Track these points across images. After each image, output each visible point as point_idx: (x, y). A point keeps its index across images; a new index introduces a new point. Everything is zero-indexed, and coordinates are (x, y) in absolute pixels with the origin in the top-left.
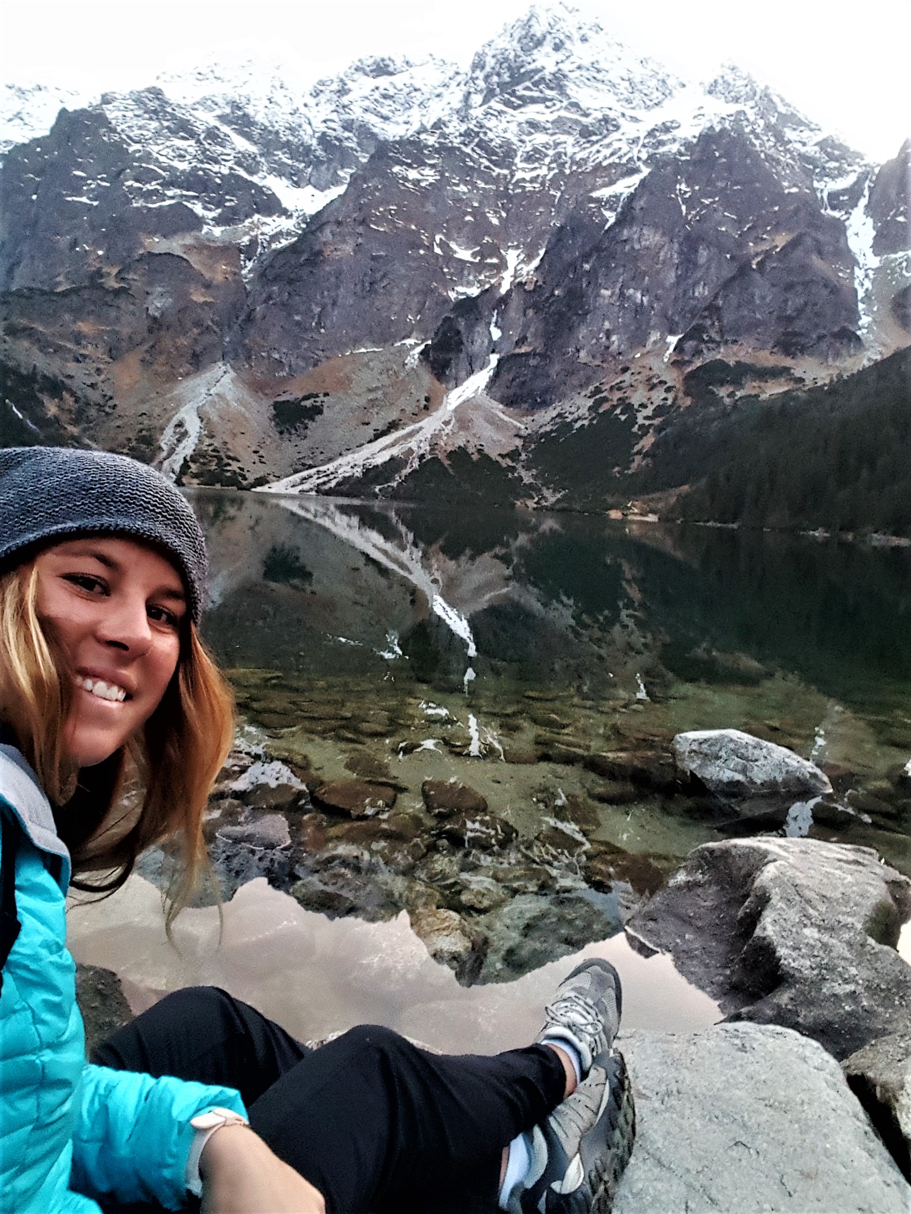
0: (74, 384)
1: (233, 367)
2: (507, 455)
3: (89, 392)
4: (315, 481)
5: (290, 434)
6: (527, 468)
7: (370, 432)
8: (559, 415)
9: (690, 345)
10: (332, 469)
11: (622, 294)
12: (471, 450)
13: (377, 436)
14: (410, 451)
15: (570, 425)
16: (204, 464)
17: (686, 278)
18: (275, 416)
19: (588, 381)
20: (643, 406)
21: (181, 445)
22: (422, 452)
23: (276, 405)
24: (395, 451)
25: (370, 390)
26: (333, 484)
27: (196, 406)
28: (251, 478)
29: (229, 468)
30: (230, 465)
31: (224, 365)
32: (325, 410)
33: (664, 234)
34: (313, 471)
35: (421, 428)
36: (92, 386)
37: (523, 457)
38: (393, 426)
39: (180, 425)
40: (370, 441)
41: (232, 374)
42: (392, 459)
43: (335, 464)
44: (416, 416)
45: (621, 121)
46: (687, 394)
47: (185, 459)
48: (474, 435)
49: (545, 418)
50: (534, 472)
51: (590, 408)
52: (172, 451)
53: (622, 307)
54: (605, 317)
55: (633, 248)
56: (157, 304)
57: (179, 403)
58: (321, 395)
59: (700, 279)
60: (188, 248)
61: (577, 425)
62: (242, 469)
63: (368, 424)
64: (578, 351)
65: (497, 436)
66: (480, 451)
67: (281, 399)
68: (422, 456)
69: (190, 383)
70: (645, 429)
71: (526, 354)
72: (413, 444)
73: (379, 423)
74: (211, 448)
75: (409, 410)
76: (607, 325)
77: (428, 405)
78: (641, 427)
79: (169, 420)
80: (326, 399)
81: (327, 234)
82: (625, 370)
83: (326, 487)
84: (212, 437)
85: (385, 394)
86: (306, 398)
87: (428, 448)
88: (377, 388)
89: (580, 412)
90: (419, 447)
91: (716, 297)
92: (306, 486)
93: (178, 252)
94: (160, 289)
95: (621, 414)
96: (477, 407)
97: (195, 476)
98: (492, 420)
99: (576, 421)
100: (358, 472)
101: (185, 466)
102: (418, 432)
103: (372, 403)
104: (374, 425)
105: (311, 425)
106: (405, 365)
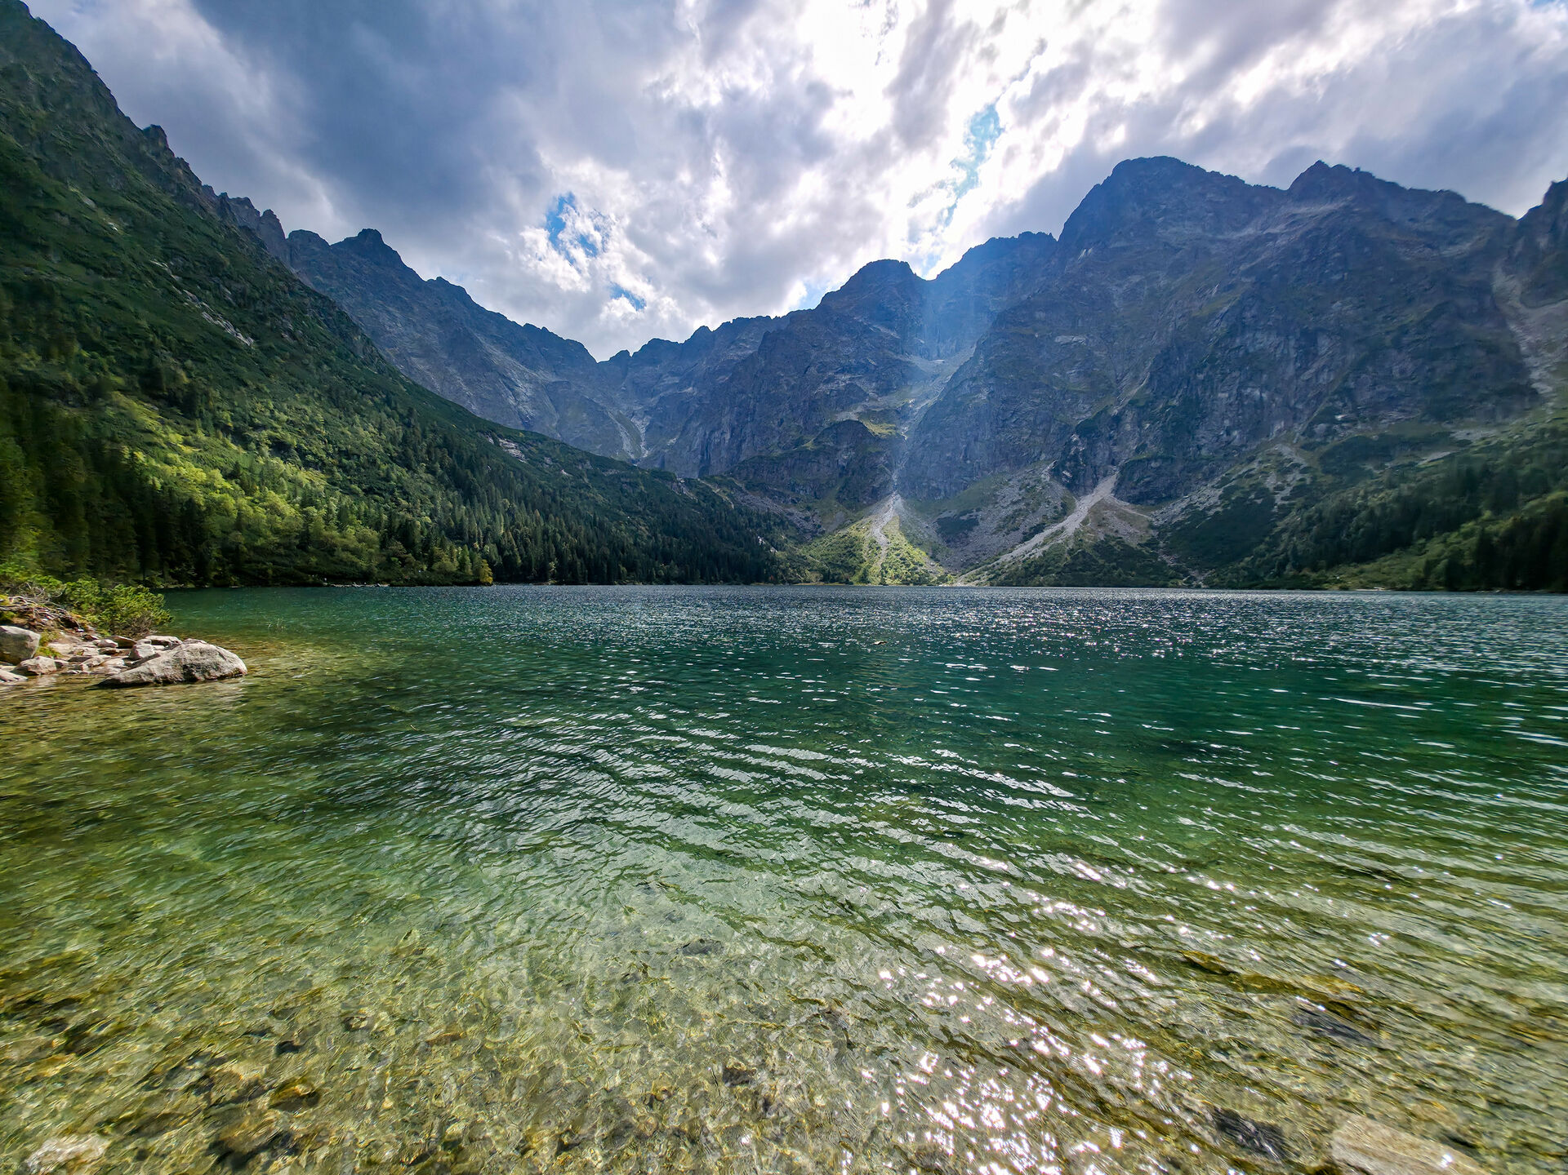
0: (794, 519)
1: (902, 496)
2: (1146, 545)
3: (805, 524)
5: (955, 542)
6: (1168, 554)
7: (1019, 535)
8: (1190, 506)
9: (1322, 427)
11: (1240, 394)
12: (1112, 543)
13: (1027, 537)
14: (1059, 548)
15: (1203, 513)
16: (897, 570)
17: (1307, 369)
18: (941, 530)
19: (1212, 473)
20: (1280, 488)
21: (878, 557)
22: (1070, 547)
23: (939, 521)
24: (1046, 548)
25: (1014, 503)
27: (880, 528)
31: (896, 496)
32: (980, 522)
33: (1278, 334)
35: (1064, 527)
36: (807, 519)
37: (1161, 544)
38: (1038, 529)
40: (1023, 542)
41: (902, 500)
42: (1046, 554)
44: (1056, 519)
46: (1327, 472)
48: (1111, 530)
49: (1176, 509)
50: (1176, 556)
51: (1220, 497)
53: (1241, 405)
54: (1223, 417)
55: (1247, 353)
56: (843, 457)
57: (869, 527)
58: (974, 511)
59: (1324, 367)
60: (861, 415)
61: (1211, 513)
63: (1017, 528)
64: (1199, 448)
65: (1132, 530)
66: (1120, 542)
67: (941, 517)
68: (1071, 551)
69: (875, 510)
70: (1285, 511)
71: (1149, 460)
72: (1060, 541)
73: (1025, 528)
75: (1049, 515)
76: (1227, 423)
77: (1065, 511)
78: (1281, 507)
79: (864, 539)
80: (978, 513)
81: (965, 389)
82: (1251, 460)
85: (1027, 505)
86: (964, 514)
87: (1075, 544)
88: (1019, 501)
89: (1212, 501)
90: (1067, 544)
91: (1345, 380)
93: (855, 418)
94: (845, 446)
95: (1257, 497)
96: (1111, 507)
98: (1123, 516)
99: (1209, 509)
102: (1063, 530)
103: (1018, 513)
104: (1022, 530)
105: (971, 534)
106: (1039, 481)
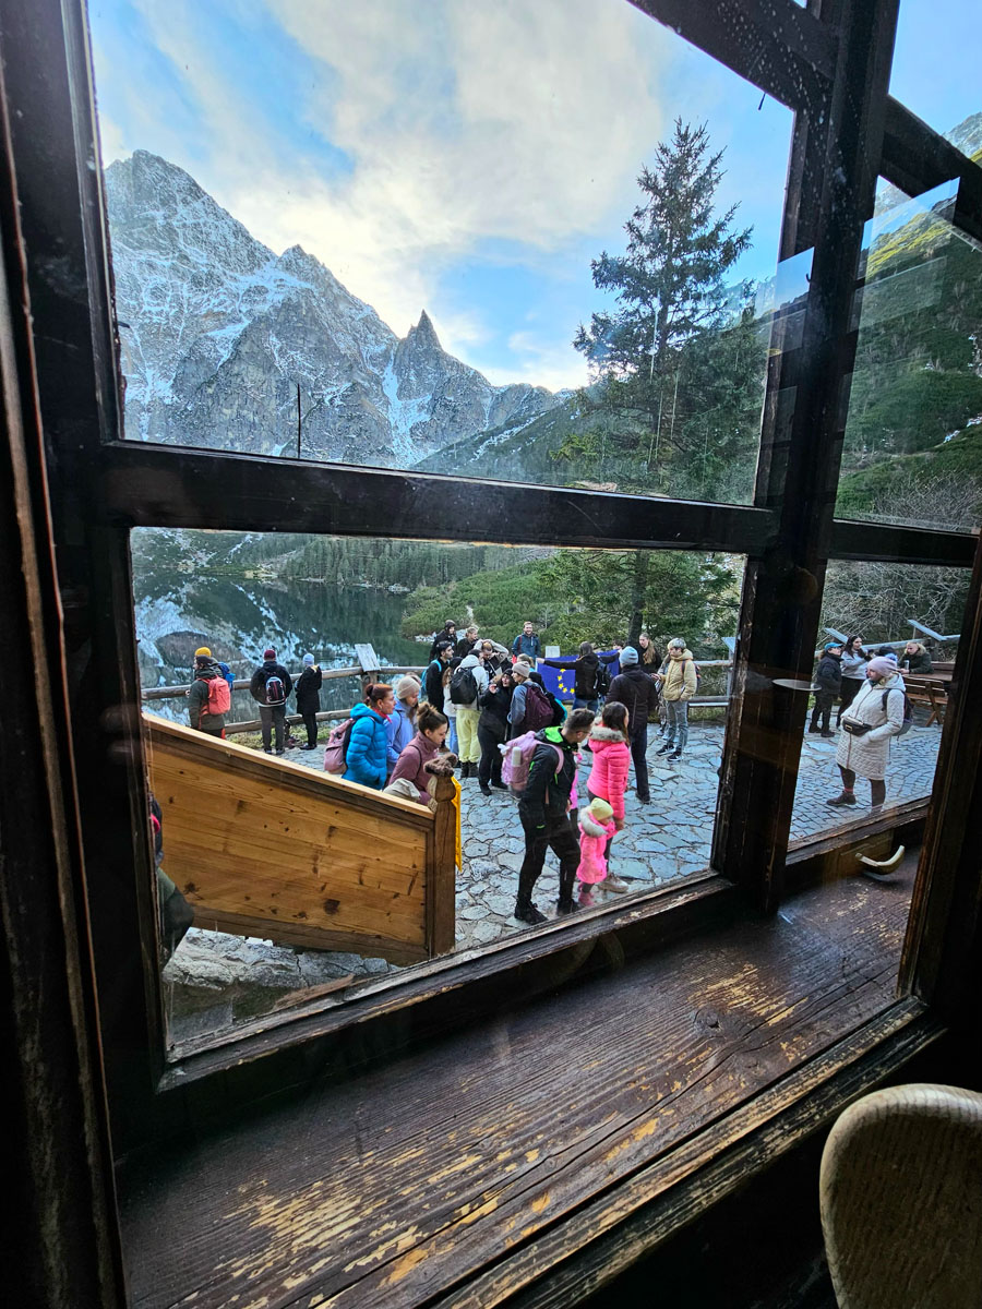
33: (264, 373)
45: (223, 278)
53: (239, 423)
55: (242, 380)
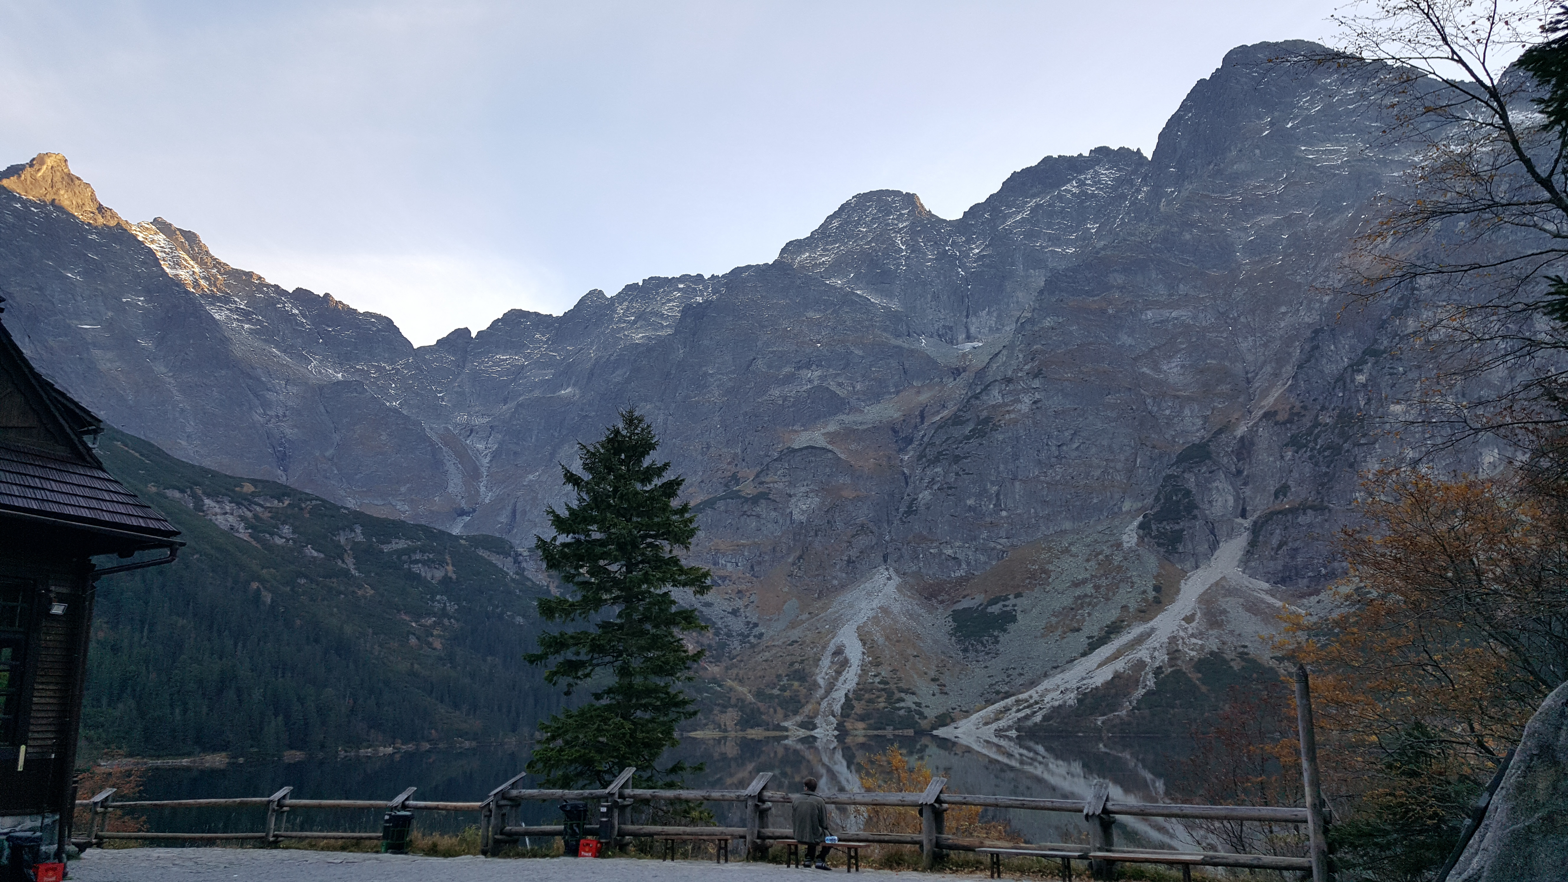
0: (713, 613)
1: (896, 571)
3: (730, 619)
4: (1014, 716)
5: (977, 651)
7: (1082, 641)
10: (1036, 697)
11: (1424, 406)
12: (1229, 655)
13: (1094, 645)
14: (1141, 665)
16: (870, 701)
18: (957, 630)
21: (842, 679)
22: (1157, 664)
23: (957, 616)
24: (1120, 665)
25: (1076, 584)
26: (1038, 718)
27: (855, 627)
28: (931, 713)
29: (902, 704)
30: (903, 700)
31: (887, 569)
32: (1019, 617)
34: (1010, 701)
35: (1153, 630)
36: (735, 612)
38: (1113, 629)
39: (839, 652)
40: (1084, 654)
41: (896, 580)
42: (1117, 676)
43: (1040, 688)
44: (1142, 615)
47: (846, 695)
48: (1232, 632)
49: (1335, 597)
52: (831, 687)
53: (1428, 423)
54: (1403, 442)
56: (802, 506)
57: (836, 624)
58: (1011, 597)
60: (832, 437)
62: (918, 704)
63: (1078, 630)
65: (1267, 631)
66: (1242, 655)
67: (959, 607)
68: (1158, 671)
69: (847, 597)
71: (1293, 511)
72: (1142, 653)
73: (1092, 627)
74: (877, 680)
75: (1132, 605)
77: (1159, 597)
79: (824, 648)
80: (1018, 601)
81: (995, 396)
83: (1029, 723)
84: (878, 665)
85: (1097, 587)
86: (994, 602)
87: (1166, 658)
88: (1084, 582)
90: (1153, 658)
92: (1002, 724)
93: (821, 442)
94: (803, 489)
96: (1231, 592)
97: (862, 718)
100: (1071, 698)
101: (848, 705)
102: (1149, 635)
103: (1081, 602)
104: (1086, 631)
105: (1003, 638)
106: (1119, 545)
